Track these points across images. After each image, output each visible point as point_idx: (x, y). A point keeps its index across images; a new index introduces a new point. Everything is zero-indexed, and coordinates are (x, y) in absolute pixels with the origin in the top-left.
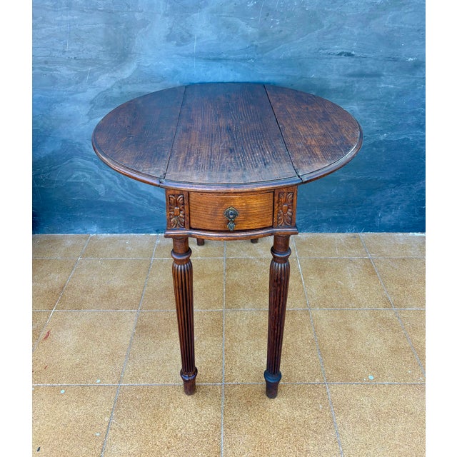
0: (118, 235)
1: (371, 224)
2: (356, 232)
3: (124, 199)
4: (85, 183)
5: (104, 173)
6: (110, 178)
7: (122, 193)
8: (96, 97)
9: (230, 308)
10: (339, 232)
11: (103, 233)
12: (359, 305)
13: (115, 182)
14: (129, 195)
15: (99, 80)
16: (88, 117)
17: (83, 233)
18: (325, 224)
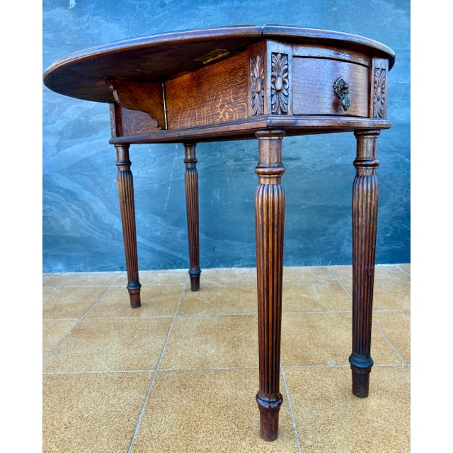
0: (83, 273)
1: (338, 256)
2: (323, 265)
3: (89, 234)
4: (52, 217)
5: (70, 206)
6: (75, 211)
7: (87, 227)
8: (64, 127)
9: (181, 315)
10: (306, 265)
11: (68, 271)
12: (324, 310)
13: (80, 215)
14: (94, 229)
15: (68, 111)
16: (56, 148)
17: (48, 272)
18: (290, 257)
